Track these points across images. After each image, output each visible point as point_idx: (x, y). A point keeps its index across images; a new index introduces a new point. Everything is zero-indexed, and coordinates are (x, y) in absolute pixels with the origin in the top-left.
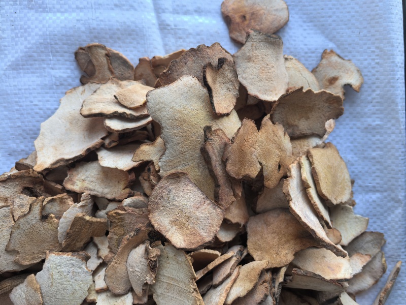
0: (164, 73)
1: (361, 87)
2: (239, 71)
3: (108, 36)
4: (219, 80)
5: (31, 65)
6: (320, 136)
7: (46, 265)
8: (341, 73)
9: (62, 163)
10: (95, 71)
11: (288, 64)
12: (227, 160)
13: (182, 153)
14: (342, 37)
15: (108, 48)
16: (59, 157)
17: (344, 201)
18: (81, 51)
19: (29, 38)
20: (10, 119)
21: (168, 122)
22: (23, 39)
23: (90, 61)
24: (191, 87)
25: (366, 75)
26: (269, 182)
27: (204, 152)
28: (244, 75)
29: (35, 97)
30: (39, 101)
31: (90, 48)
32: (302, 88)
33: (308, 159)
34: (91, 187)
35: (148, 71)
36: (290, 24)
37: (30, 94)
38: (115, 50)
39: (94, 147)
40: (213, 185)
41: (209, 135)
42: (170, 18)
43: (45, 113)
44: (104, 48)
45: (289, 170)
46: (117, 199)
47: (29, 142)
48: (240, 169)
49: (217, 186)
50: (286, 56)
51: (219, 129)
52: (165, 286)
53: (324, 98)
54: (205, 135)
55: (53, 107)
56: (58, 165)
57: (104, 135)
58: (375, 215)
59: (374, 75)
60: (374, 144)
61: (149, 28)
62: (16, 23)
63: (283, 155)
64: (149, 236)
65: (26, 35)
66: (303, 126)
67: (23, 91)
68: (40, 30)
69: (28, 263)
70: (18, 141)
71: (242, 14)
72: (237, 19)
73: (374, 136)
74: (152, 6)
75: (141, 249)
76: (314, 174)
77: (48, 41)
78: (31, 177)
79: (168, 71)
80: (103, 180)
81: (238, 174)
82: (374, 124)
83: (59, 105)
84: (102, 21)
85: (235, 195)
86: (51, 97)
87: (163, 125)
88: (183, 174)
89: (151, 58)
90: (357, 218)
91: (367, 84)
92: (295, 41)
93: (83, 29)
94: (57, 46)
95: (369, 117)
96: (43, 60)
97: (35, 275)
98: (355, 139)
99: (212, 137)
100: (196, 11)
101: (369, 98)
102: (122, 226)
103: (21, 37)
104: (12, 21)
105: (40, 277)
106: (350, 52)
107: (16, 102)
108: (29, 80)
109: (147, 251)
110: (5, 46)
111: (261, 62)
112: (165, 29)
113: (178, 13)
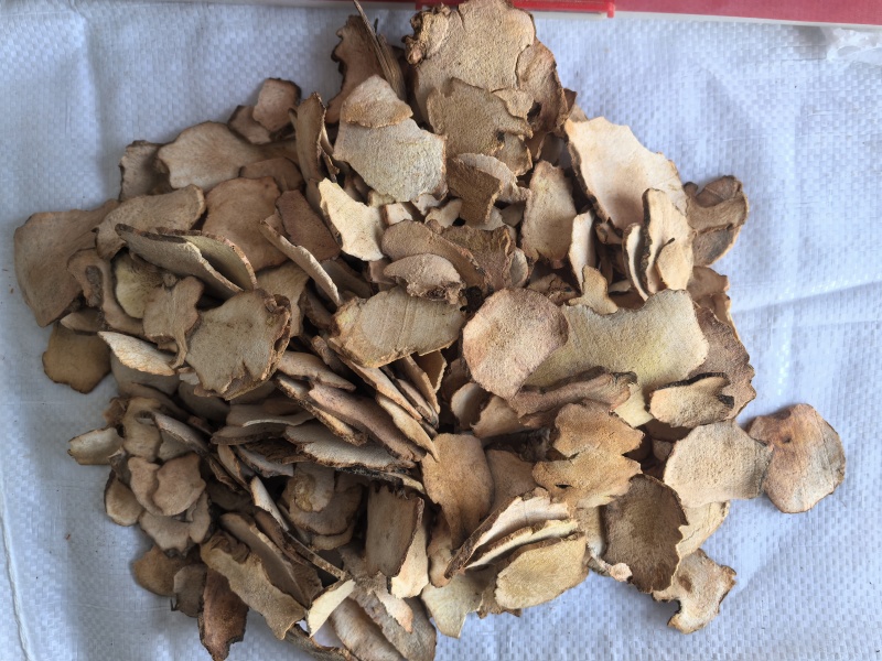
0: (712, 315)
1: (676, 629)
2: (711, 428)
3: (759, 226)
4: (701, 396)
5: (715, 110)
6: (603, 555)
7: (428, 135)
8: (698, 597)
9: (574, 160)
10: (706, 207)
11: (716, 508)
12: (584, 405)
13: (596, 340)
14: (757, 600)
15: (741, 227)
16: (582, 155)
17: (498, 592)
18: (736, 186)
19: (756, 107)
20: (632, 76)
21: (644, 320)
22: (756, 98)
23: (721, 201)
24: (692, 355)
25: (694, 639)
26: (543, 470)
27: (597, 371)
28: (703, 435)
29: (665, 114)
30: (659, 121)
31: (742, 200)
32: (687, 523)
33: (571, 533)
34: (538, 201)
35: (708, 287)
36: (777, 515)
37: (671, 108)
38: (737, 238)
39: (598, 207)
40: (543, 384)
41: (623, 379)
42: (786, 322)
43: (640, 128)
44: (742, 221)
45: (561, 500)
46: (523, 241)
47: (595, 103)
48: (570, 424)
49: (543, 391)
50: (728, 505)
51: (629, 394)
52: (401, 309)
53: (667, 561)
54: (622, 374)
55: (648, 139)
56: (572, 154)
57: (614, 221)
58: (459, 651)
59: (695, 651)
60: (580, 651)
61: (771, 289)
62: (780, 88)
63: (580, 493)
64: (472, 288)
65: (762, 103)
66: (622, 528)
67: (675, 97)
68: (769, 124)
69: (429, 108)
70: (597, 87)
71: (794, 437)
72: (785, 429)
73: (593, 651)
74: (805, 294)
75: (454, 276)
76: (550, 541)
77: (752, 137)
78: (557, 115)
79: (715, 321)
80: (547, 219)
81: (562, 421)
82: (613, 651)
83: (651, 150)
84: (783, 217)
85: (527, 416)
86: (664, 137)
87: (639, 313)
88: (565, 340)
89: (728, 293)
90: (461, 617)
91: (680, 640)
92: (750, 523)
93: (770, 189)
94: (743, 149)
95: (625, 643)
96: (721, 128)
97: (412, 118)
98: (586, 620)
99: (619, 383)
100: (797, 363)
101: (656, 644)
102: (485, 248)
103: (759, 95)
104: (783, 81)
105: (408, 126)
106: (732, 613)
107: (658, 86)
108: (691, 106)
109: (453, 285)
110: (745, 71)
111: (724, 463)
112: (770, 315)
113: (794, 335)
